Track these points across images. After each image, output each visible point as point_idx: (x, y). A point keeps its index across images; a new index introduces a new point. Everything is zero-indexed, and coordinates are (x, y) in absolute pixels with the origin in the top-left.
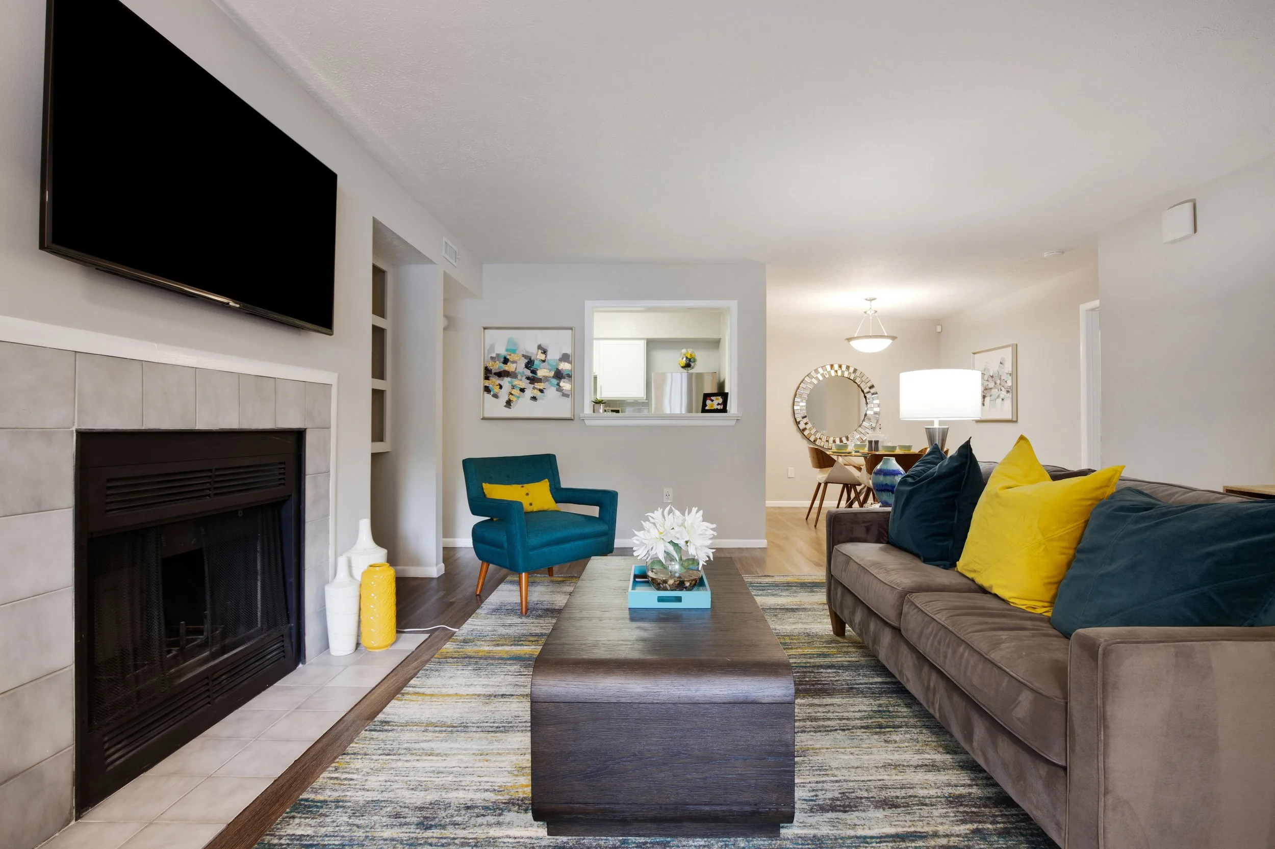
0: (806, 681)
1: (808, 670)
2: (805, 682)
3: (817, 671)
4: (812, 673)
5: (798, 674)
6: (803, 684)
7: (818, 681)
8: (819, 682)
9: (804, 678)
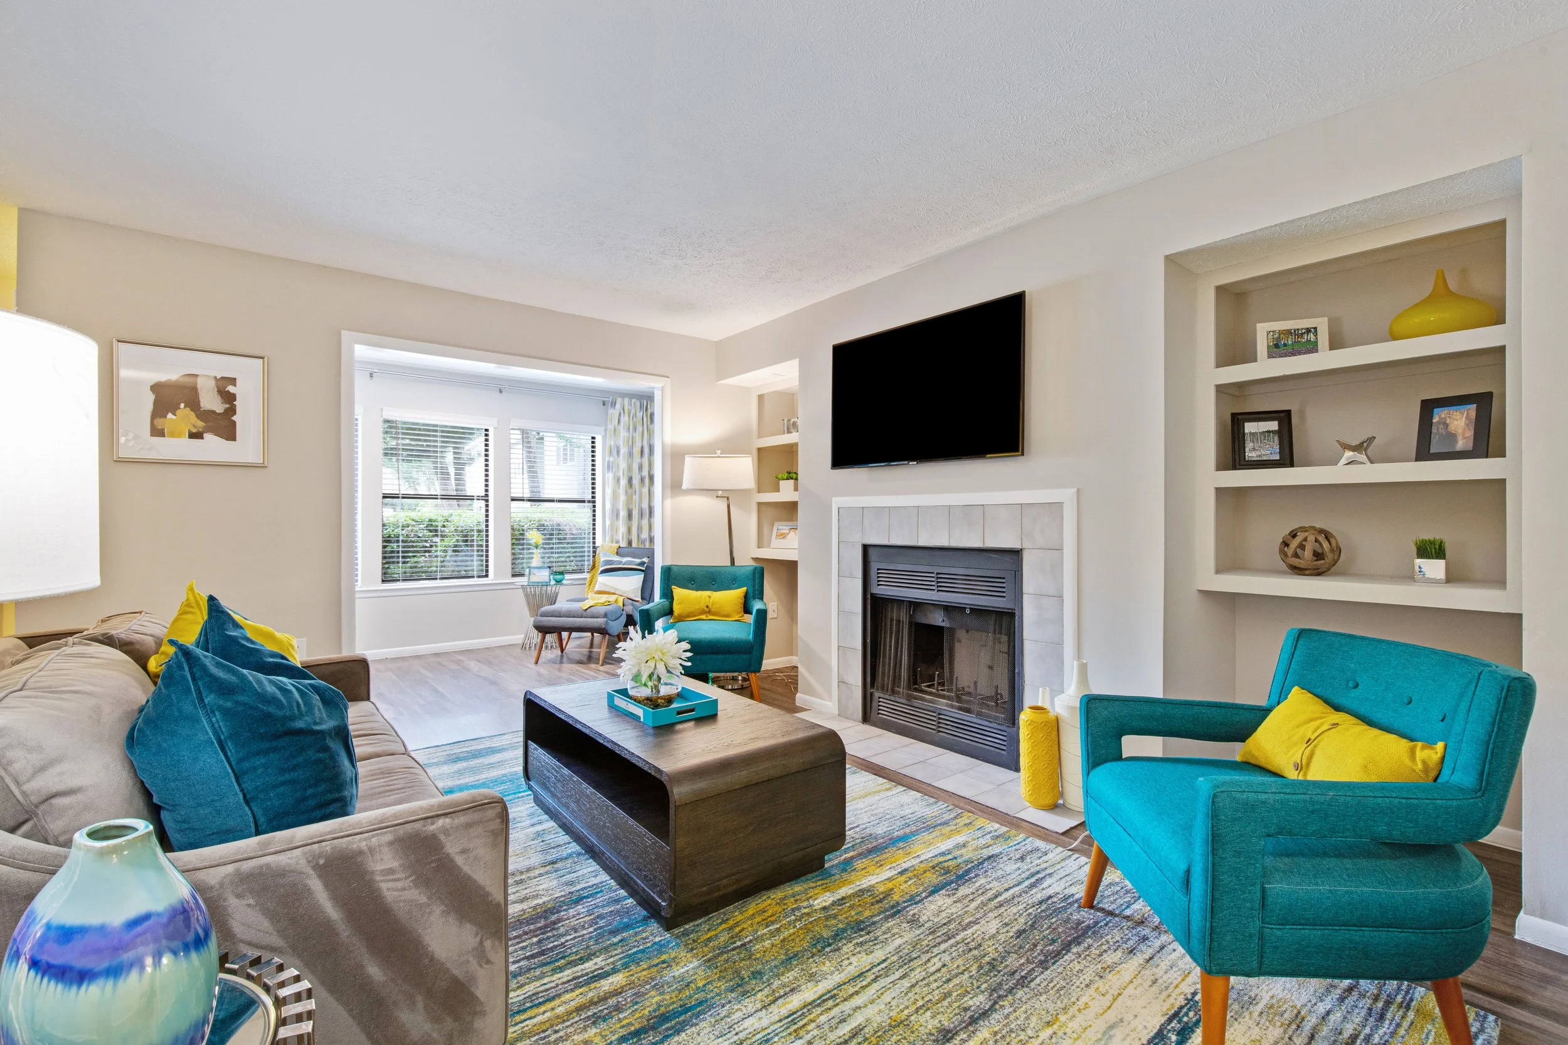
0: (536, 936)
1: (536, 960)
2: (538, 932)
3: (520, 964)
4: (529, 956)
5: (552, 945)
6: (540, 928)
7: (519, 943)
8: (517, 940)
9: (540, 941)
